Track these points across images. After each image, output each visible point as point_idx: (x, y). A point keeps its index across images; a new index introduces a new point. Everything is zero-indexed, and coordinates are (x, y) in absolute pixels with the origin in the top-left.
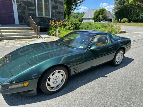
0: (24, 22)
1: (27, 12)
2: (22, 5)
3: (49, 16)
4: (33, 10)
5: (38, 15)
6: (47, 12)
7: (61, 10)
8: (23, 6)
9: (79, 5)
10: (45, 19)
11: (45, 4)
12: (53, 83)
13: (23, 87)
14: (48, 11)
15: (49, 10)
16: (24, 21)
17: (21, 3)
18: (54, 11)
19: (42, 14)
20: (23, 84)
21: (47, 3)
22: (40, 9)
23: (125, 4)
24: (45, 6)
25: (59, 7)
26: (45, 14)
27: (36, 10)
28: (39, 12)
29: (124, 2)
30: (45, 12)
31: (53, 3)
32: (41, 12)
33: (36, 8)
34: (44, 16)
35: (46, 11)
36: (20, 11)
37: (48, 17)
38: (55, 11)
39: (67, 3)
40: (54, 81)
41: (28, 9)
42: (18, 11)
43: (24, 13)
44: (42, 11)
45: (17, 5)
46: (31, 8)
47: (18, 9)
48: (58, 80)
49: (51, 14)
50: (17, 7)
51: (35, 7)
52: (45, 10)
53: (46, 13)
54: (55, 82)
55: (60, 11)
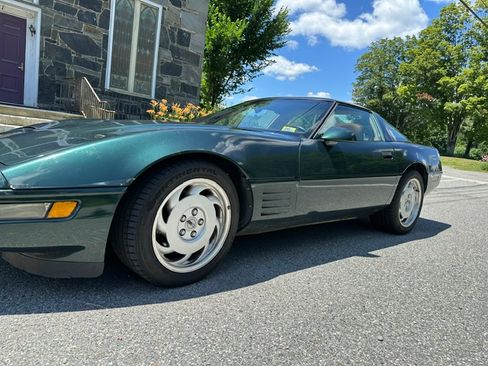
0: (58, 102)
1: (72, 69)
2: (60, 43)
3: (150, 94)
4: (94, 67)
5: (110, 86)
6: (142, 79)
7: (192, 80)
8: (61, 49)
9: (247, 78)
10: (133, 103)
11: (138, 54)
12: (181, 235)
13: (46, 219)
14: (146, 76)
15: (151, 74)
16: (57, 98)
17: (55, 37)
18: (167, 80)
19: (124, 85)
20: (47, 206)
21: (146, 49)
22: (121, 67)
23: (385, 96)
24: (137, 60)
25: (184, 69)
26: (137, 85)
27: (105, 66)
28: (116, 77)
29: (381, 92)
30: (136, 77)
31: (167, 54)
32: (123, 78)
33: (105, 62)
34: (131, 89)
35: (141, 75)
36: (50, 62)
37: (144, 96)
38: (172, 81)
39: (212, 66)
40: (183, 225)
41: (79, 62)
42: (41, 63)
43: (63, 73)
44: (127, 75)
45: (41, 43)
46: (88, 58)
47: (41, 56)
48: (198, 228)
49: (156, 89)
50: (41, 46)
51: (105, 57)
52: (137, 71)
53: (140, 82)
54: (187, 235)
55: (186, 82)
